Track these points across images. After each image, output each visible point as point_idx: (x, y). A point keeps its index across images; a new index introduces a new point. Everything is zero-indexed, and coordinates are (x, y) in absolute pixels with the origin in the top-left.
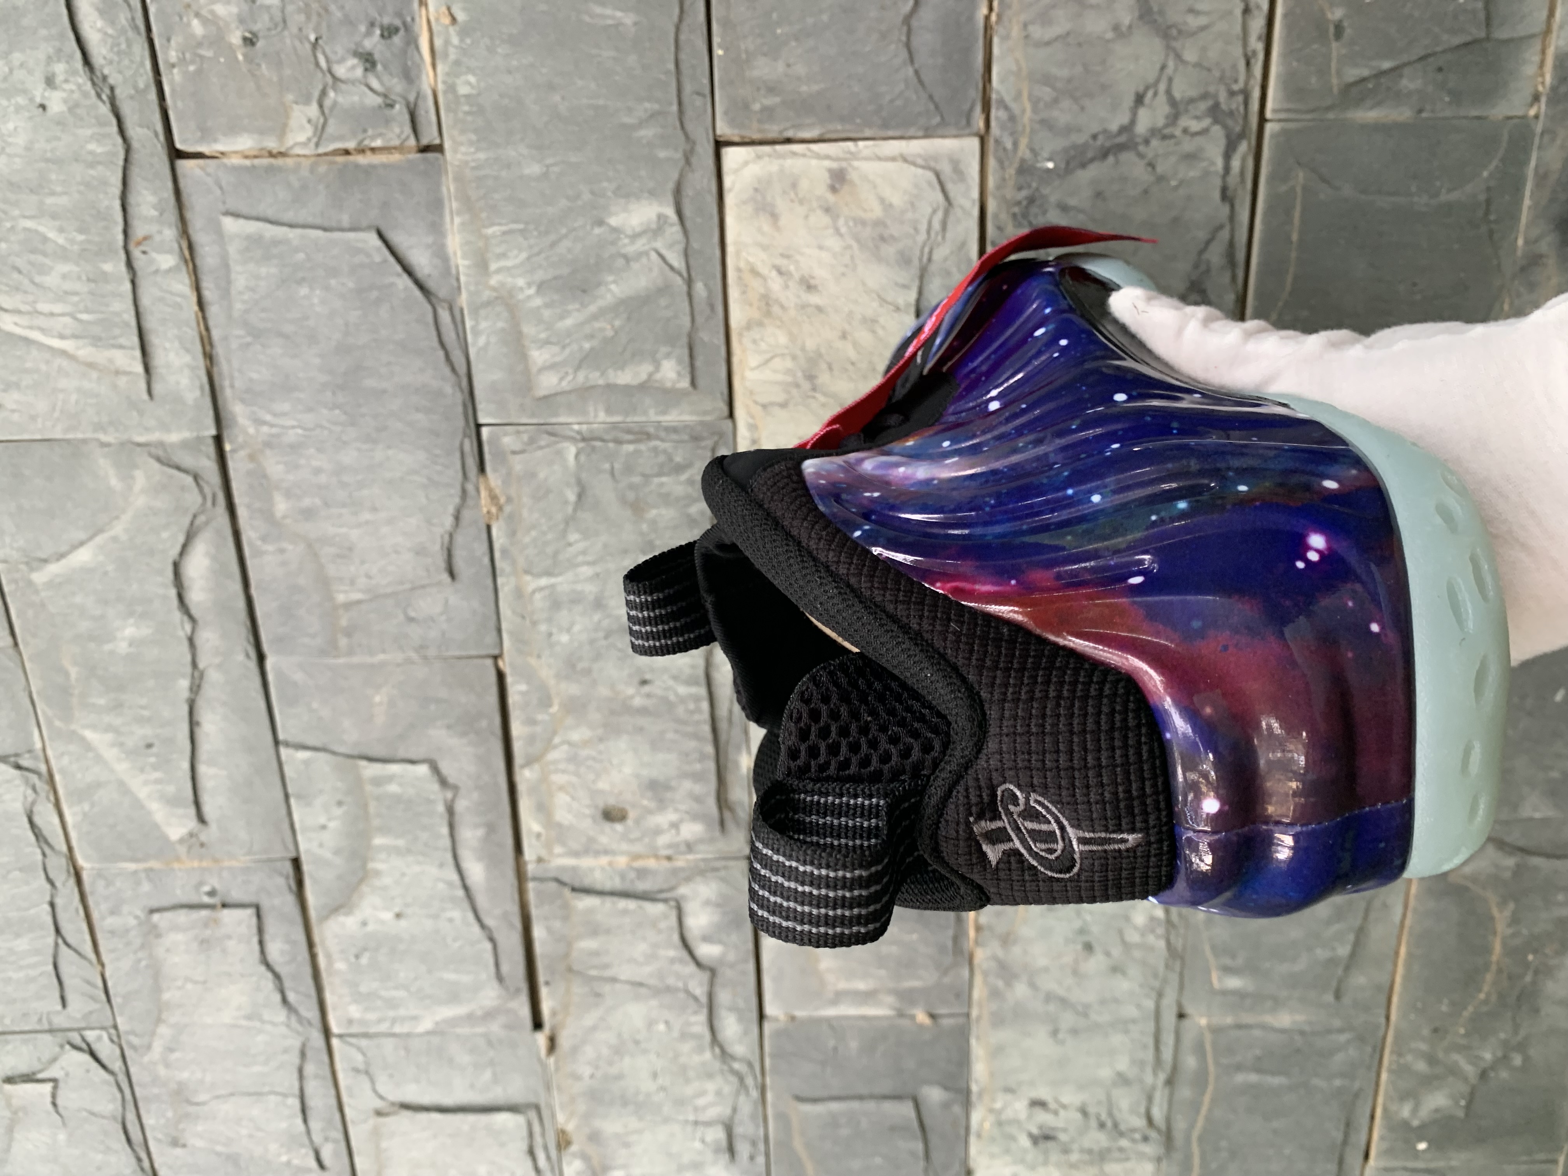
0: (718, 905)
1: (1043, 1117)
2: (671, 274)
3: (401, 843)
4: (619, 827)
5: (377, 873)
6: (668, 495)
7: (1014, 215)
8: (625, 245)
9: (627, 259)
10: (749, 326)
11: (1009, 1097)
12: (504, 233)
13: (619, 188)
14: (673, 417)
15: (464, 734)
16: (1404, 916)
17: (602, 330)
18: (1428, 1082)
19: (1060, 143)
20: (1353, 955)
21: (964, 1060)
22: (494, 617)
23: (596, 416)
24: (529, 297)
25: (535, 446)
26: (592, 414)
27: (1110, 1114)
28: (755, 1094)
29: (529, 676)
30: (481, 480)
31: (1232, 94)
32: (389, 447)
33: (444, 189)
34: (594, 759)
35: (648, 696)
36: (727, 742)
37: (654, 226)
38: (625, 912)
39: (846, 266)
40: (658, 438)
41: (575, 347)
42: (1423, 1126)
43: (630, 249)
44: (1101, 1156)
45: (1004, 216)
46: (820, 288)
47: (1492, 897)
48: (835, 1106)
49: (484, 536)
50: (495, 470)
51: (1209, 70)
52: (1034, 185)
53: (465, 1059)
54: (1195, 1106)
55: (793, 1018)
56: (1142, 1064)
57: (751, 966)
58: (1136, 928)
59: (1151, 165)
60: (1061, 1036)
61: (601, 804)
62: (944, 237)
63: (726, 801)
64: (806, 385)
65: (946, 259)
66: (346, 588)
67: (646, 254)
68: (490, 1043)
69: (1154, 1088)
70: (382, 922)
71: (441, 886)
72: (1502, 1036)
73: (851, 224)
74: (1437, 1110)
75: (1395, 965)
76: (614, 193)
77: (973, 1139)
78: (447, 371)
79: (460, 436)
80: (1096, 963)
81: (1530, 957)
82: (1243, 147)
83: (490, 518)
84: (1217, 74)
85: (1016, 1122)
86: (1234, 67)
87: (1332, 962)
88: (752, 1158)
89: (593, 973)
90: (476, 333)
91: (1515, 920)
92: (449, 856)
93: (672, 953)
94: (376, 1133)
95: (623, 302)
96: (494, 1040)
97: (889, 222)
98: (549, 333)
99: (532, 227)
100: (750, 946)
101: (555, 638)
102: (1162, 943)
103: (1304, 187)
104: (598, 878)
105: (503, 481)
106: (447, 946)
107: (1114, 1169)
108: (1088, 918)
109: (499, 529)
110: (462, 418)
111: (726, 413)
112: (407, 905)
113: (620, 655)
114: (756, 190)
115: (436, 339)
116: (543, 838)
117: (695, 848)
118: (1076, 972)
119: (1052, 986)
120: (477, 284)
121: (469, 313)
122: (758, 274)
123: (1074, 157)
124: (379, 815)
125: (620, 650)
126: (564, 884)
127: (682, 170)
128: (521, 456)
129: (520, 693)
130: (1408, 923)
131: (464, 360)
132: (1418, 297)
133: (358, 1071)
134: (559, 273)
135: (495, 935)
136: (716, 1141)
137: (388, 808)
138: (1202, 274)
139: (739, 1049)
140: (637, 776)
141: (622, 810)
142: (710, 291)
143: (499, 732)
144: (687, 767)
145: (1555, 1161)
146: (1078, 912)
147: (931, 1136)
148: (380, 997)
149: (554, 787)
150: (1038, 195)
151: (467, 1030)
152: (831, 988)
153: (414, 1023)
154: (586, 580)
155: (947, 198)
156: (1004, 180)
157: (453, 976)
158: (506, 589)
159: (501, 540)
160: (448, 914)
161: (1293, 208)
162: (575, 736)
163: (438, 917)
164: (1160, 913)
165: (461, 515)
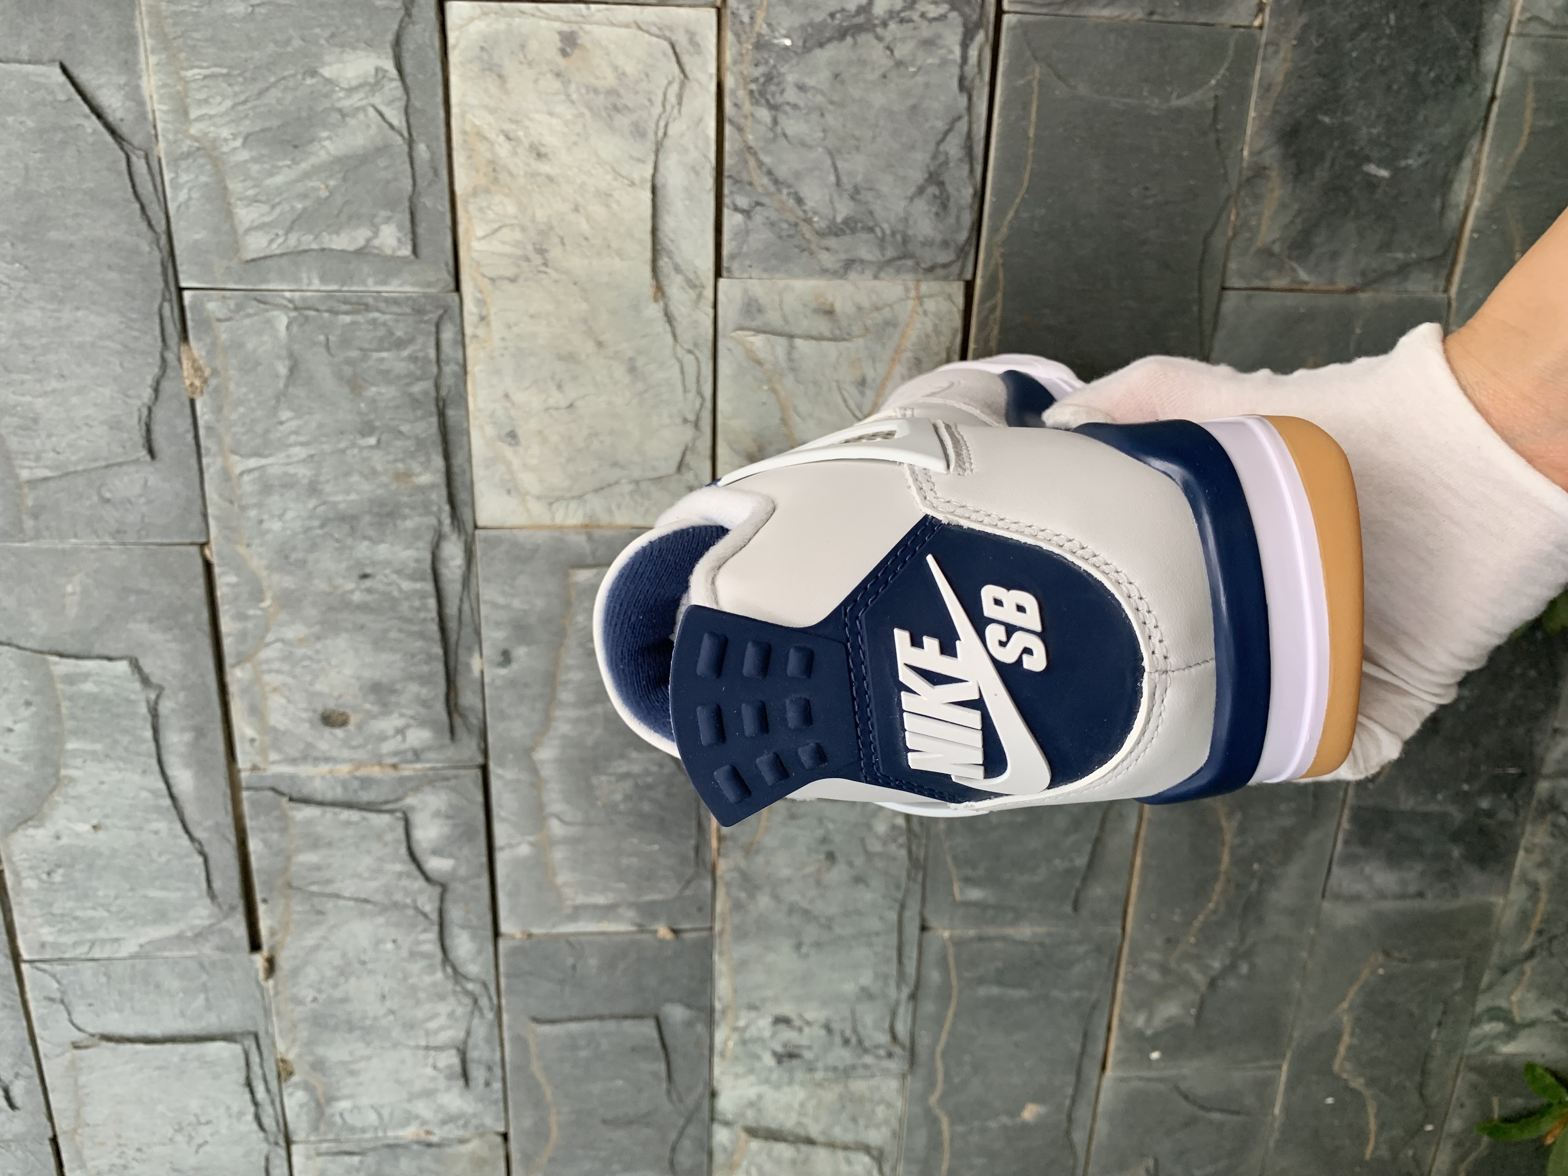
0: (448, 817)
1: (788, 1035)
2: (391, 133)
3: (98, 747)
4: (339, 732)
5: (71, 780)
6: (388, 372)
7: (751, 92)
8: (340, 99)
9: (343, 114)
10: (475, 193)
11: (753, 1014)
12: (206, 77)
13: (333, 36)
14: (395, 287)
15: (167, 629)
16: (1139, 827)
17: (314, 189)
18: (1161, 992)
19: (797, 20)
20: (1090, 866)
21: (707, 977)
22: (199, 502)
23: (310, 284)
24: (235, 149)
25: (242, 313)
26: (305, 281)
27: (855, 1030)
28: (490, 1016)
29: (238, 566)
30: (183, 348)
32: (78, 308)
33: (138, 24)
34: (311, 659)
35: (369, 591)
36: (457, 641)
37: (372, 80)
38: (348, 823)
39: (578, 135)
40: (378, 310)
41: (286, 207)
42: (1156, 1035)
43: (346, 104)
44: (846, 1073)
45: (742, 93)
46: (551, 157)
47: (1220, 810)
48: (574, 1027)
49: (188, 411)
50: (199, 340)
52: (772, 62)
53: (175, 984)
54: (939, 1020)
55: (530, 936)
56: (886, 977)
57: (485, 880)
58: (878, 838)
59: (891, 50)
60: (804, 950)
61: (320, 709)
62: (679, 111)
63: (456, 705)
64: (537, 260)
65: (682, 135)
66: (32, 464)
67: (363, 109)
68: (202, 966)
69: (897, 1003)
70: (78, 835)
71: (144, 794)
72: (1230, 944)
73: (583, 91)
74: (1169, 1020)
75: (1131, 873)
76: (327, 41)
77: (717, 1060)
78: (143, 226)
79: (159, 300)
80: (838, 874)
81: (1256, 866)
82: (980, 37)
83: (193, 393)
85: (759, 1040)
87: (1069, 872)
88: (487, 1084)
89: (314, 888)
90: (176, 187)
91: (1242, 830)
92: (154, 762)
93: (398, 867)
94: (73, 1067)
95: (338, 160)
96: (206, 963)
97: (622, 91)
98: (257, 190)
99: (236, 72)
100: (484, 859)
101: (266, 526)
102: (903, 853)
103: (1041, 83)
104: (318, 787)
105: (208, 352)
106: (152, 861)
107: (859, 1086)
108: (831, 826)
109: (204, 404)
110: (160, 279)
111: (452, 286)
112: (106, 816)
113: (337, 545)
114: (482, 48)
115: (130, 190)
116: (257, 744)
117: (423, 757)
118: (818, 883)
119: (795, 898)
120: (176, 132)
121: (168, 164)
122: (485, 138)
123: (811, 35)
124: (73, 717)
125: (337, 541)
126: (281, 794)
127: (402, 21)
128: (227, 324)
129: (228, 584)
130: (1143, 833)
131: (162, 216)
132: (1150, 201)
133: (51, 1000)
134: (267, 124)
135: (207, 849)
136: (450, 1067)
137: (83, 708)
138: (941, 165)
139: (472, 969)
140: (359, 678)
141: (343, 714)
142: (433, 154)
143: (207, 627)
144: (412, 669)
145: (1279, 1067)
146: (821, 820)
147: (673, 1056)
148: (76, 918)
149: (267, 689)
150: (775, 72)
151: (176, 954)
152: (569, 903)
153: (116, 946)
154: (298, 462)
155: (683, 70)
156: (741, 55)
157: (159, 894)
158: (212, 470)
159: (206, 417)
160: (153, 826)
161: (1030, 103)
162: (290, 634)
163: (142, 829)
164: (901, 822)
165: (161, 388)
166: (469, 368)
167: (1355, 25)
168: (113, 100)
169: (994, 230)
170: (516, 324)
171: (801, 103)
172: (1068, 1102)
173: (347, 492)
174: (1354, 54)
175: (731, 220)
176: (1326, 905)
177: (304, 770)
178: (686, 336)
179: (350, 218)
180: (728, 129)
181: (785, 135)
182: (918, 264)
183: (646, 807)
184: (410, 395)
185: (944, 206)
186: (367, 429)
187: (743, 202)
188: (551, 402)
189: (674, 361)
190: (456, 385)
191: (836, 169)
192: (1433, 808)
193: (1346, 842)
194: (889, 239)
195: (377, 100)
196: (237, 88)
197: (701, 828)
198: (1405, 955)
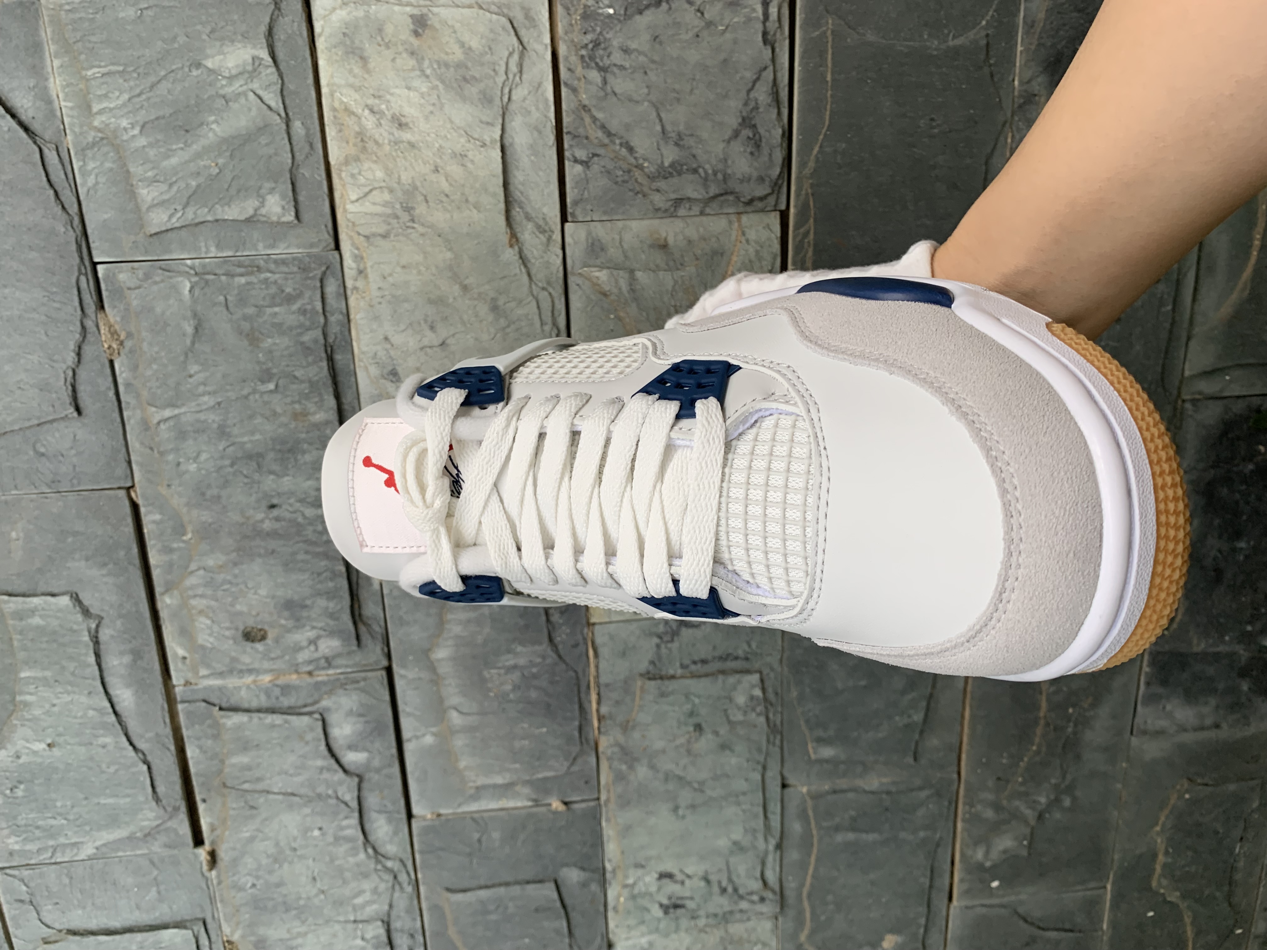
0: (360, 715)
1: (671, 888)
2: (269, 112)
3: (48, 674)
4: (259, 646)
5: (26, 704)
6: (280, 325)
7: (582, 57)
8: (223, 86)
9: (227, 100)
10: (347, 162)
11: (640, 872)
12: (103, 75)
13: (213, 31)
14: (281, 250)
15: (102, 565)
16: (966, 683)
17: (206, 167)
18: (996, 828)
20: (926, 720)
21: (597, 842)
22: (124, 450)
23: (207, 251)
24: (134, 136)
25: (149, 281)
26: (204, 249)
27: (730, 880)
28: (409, 889)
29: (161, 505)
30: (100, 315)
32: (5, 286)
33: (42, 33)
34: (230, 583)
35: (277, 519)
37: (250, 68)
38: (273, 726)
39: (434, 105)
40: (269, 271)
41: (182, 185)
42: (994, 866)
43: (228, 90)
44: (725, 918)
45: (574, 59)
46: (411, 125)
48: (483, 894)
49: (108, 371)
50: (114, 307)
52: (598, 29)
53: (130, 880)
54: (803, 865)
55: (439, 815)
56: (754, 831)
57: (396, 769)
58: (739, 708)
59: (700, 12)
60: (681, 812)
61: (241, 626)
62: (521, 78)
63: (360, 615)
64: (405, 217)
65: (524, 99)
67: (245, 94)
68: (152, 862)
69: (766, 853)
70: (35, 753)
71: (91, 713)
72: (1053, 781)
73: (435, 66)
74: (1005, 852)
75: (962, 726)
76: (209, 36)
77: (610, 914)
78: (58, 210)
79: (76, 274)
80: (706, 742)
81: (1071, 710)
83: (112, 354)
85: (647, 895)
87: (908, 727)
89: (246, 786)
90: (84, 174)
92: (97, 683)
93: (320, 763)
95: (224, 140)
96: (156, 860)
97: (469, 64)
98: (155, 171)
99: (131, 69)
100: (394, 751)
101: (183, 467)
102: (762, 719)
103: (834, 33)
104: (245, 698)
105: (123, 318)
106: (103, 772)
107: (737, 929)
108: (697, 701)
109: (122, 364)
110: (76, 255)
111: (332, 246)
112: (60, 735)
113: (246, 480)
114: (344, 34)
115: (45, 179)
116: (188, 661)
117: (334, 663)
118: (689, 752)
119: (670, 766)
120: (81, 126)
121: (76, 153)
122: (353, 113)
123: (631, 4)
124: (25, 649)
125: (246, 477)
126: (212, 704)
127: (272, 14)
128: (137, 291)
129: (154, 522)
131: (74, 200)
132: (936, 131)
133: (22, 901)
134: (161, 113)
135: (149, 758)
136: (376, 937)
137: (32, 640)
138: (752, 110)
139: (391, 849)
140: (273, 597)
141: (261, 630)
142: (308, 129)
143: (137, 561)
144: (319, 586)
145: (1105, 887)
146: (687, 696)
147: (573, 915)
148: (38, 827)
149: (194, 612)
150: (601, 38)
151: (129, 853)
152: (471, 784)
153: (75, 851)
154: (207, 409)
155: (521, 43)
156: (571, 25)
157: (111, 801)
158: (132, 421)
159: (124, 375)
160: (102, 740)
161: (826, 51)
162: (211, 563)
163: (91, 744)
164: (758, 692)
165: (82, 352)
166: (352, 317)
168: (25, 101)
169: (803, 165)
170: (390, 275)
171: (628, 66)
172: (922, 930)
173: (253, 433)
175: (572, 171)
176: (1135, 741)
178: (540, 275)
179: (239, 191)
180: (564, 91)
181: (614, 93)
182: (738, 198)
183: (534, 694)
184: (302, 343)
185: (758, 146)
186: (266, 376)
187: (581, 154)
188: (426, 342)
189: (531, 298)
190: (341, 332)
191: (661, 120)
192: (1222, 648)
193: (1148, 684)
194: (711, 177)
195: (255, 85)
196: (132, 83)
197: (583, 710)
198: (1207, 780)
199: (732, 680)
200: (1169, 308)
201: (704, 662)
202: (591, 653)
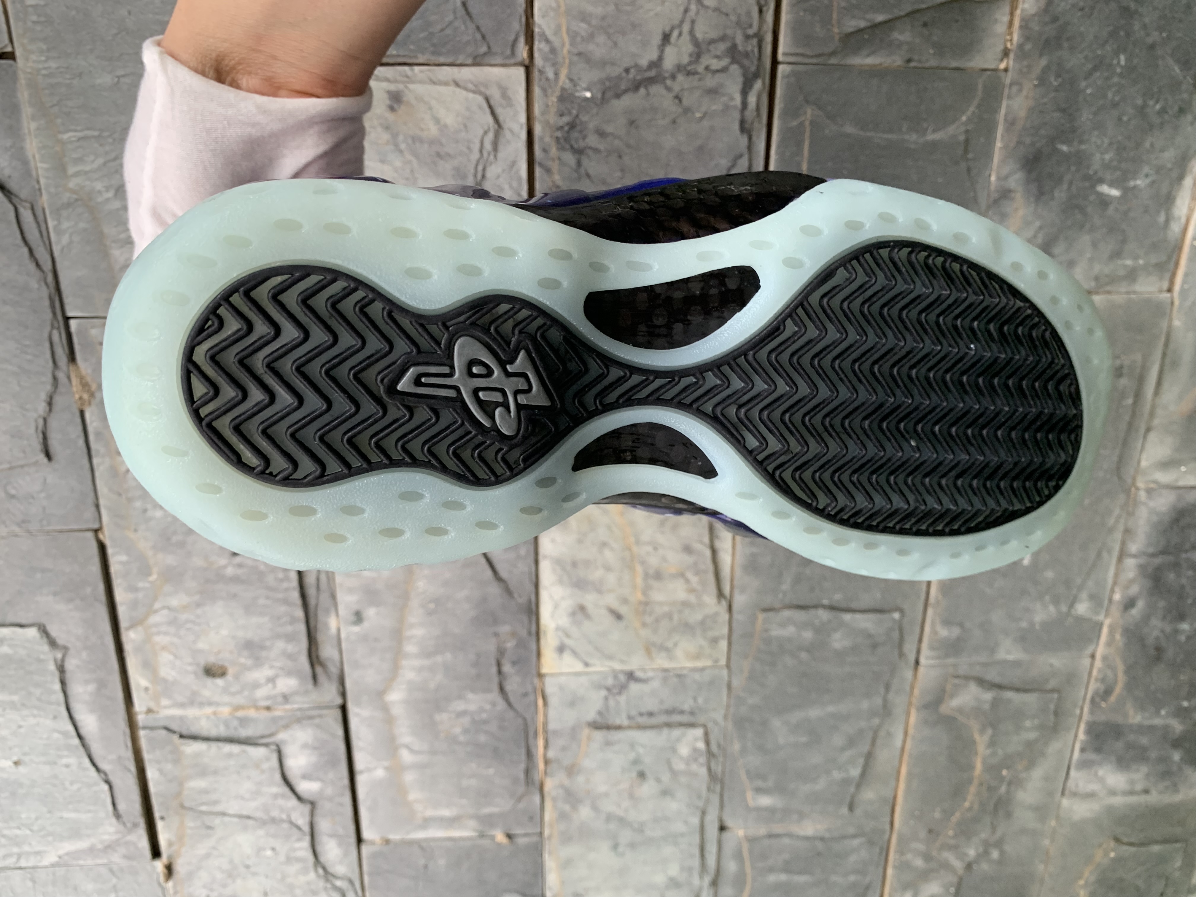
0: (315, 748)
3: (15, 698)
4: (220, 682)
7: (557, 139)
12: (80, 139)
15: (70, 600)
16: (904, 742)
18: (925, 875)
19: (596, 75)
20: (863, 775)
21: (539, 872)
22: (92, 494)
24: (108, 200)
29: (128, 547)
30: (72, 368)
31: (747, 37)
33: (19, 96)
34: (193, 622)
35: (240, 566)
36: (317, 606)
38: (230, 755)
45: (549, 140)
47: (974, 726)
49: (78, 420)
50: (86, 360)
51: (727, 15)
52: (574, 112)
53: (90, 886)
55: (387, 842)
56: (690, 869)
57: (347, 799)
58: (682, 758)
59: (678, 98)
60: (621, 849)
61: (202, 662)
62: (495, 156)
63: (318, 657)
65: (498, 177)
68: (112, 872)
69: (701, 889)
70: (2, 770)
71: (56, 735)
72: (983, 836)
73: (410, 141)
75: (898, 780)
78: (32, 267)
79: (48, 328)
80: (648, 789)
81: (1004, 772)
82: (758, 85)
83: (82, 404)
84: (733, 18)
86: (749, 13)
87: (846, 782)
89: (204, 808)
90: (59, 232)
91: (992, 743)
92: (63, 709)
93: (275, 790)
96: (115, 869)
97: (444, 140)
99: (106, 134)
100: (346, 782)
101: (150, 513)
102: (703, 771)
103: (812, 123)
104: (205, 727)
105: (94, 370)
106: (66, 789)
108: (641, 750)
109: (92, 414)
110: (49, 311)
112: (25, 754)
115: (19, 237)
116: (151, 692)
117: (291, 700)
118: (631, 796)
119: (612, 808)
120: (57, 187)
121: (51, 213)
123: (609, 88)
126: (172, 732)
129: (121, 563)
130: (908, 746)
131: (48, 258)
135: (111, 778)
139: (340, 869)
140: (234, 637)
141: (222, 667)
143: (103, 599)
144: (279, 629)
146: (632, 746)
148: (4, 836)
149: (157, 647)
150: (578, 121)
151: (90, 862)
152: (419, 815)
153: (38, 857)
155: (497, 121)
156: (548, 106)
157: (72, 815)
158: (101, 468)
159: (95, 424)
160: (65, 761)
161: (803, 141)
162: (174, 602)
163: (55, 763)
164: (701, 745)
165: (54, 401)
167: (1089, 66)
168: (2, 160)
171: (601, 147)
174: (1089, 91)
176: (1065, 802)
177: (191, 712)
180: (538, 171)
181: (588, 175)
192: (1157, 721)
193: (1082, 751)
196: (107, 148)
197: (530, 754)
198: (1132, 840)
199: (677, 732)
200: (1130, 401)
201: (651, 714)
202: (540, 702)
